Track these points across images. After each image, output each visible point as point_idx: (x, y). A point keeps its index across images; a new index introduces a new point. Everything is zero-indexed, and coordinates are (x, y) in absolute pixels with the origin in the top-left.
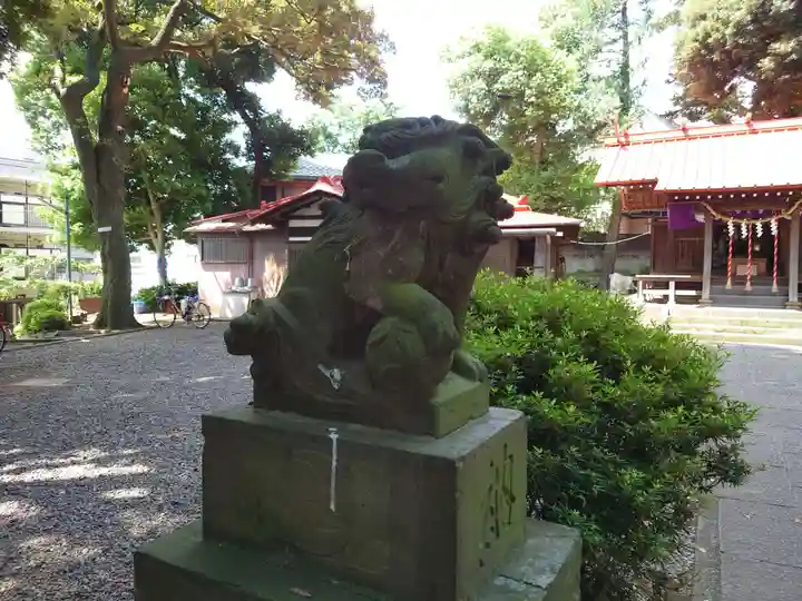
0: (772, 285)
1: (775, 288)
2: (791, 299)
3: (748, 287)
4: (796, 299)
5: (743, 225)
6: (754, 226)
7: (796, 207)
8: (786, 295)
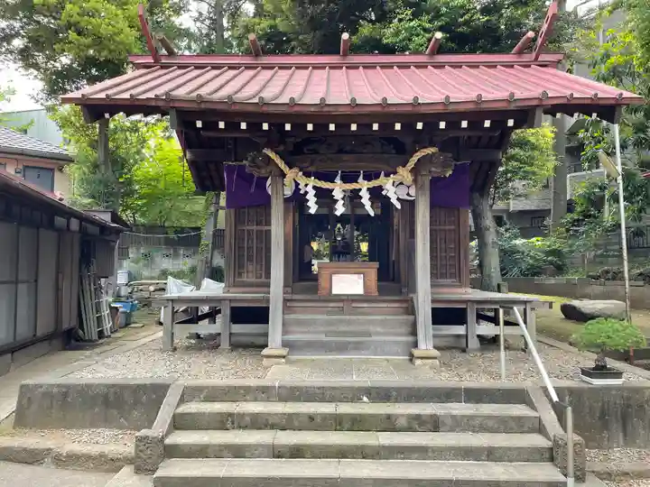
2: (422, 345)
4: (430, 345)
8: (414, 333)
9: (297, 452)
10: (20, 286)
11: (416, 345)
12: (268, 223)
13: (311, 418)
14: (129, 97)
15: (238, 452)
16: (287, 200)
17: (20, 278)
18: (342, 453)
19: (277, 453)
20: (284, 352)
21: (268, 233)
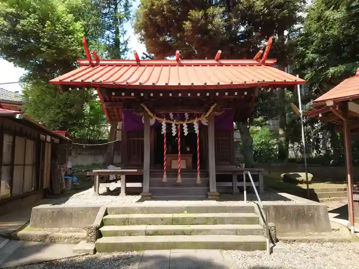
0: (196, 176)
1: (199, 179)
2: (211, 190)
3: (179, 179)
4: (215, 190)
5: (173, 125)
6: (182, 126)
7: (210, 111)
8: (208, 185)
9: (156, 233)
10: (26, 167)
11: (209, 190)
12: (143, 137)
13: (162, 219)
14: (81, 81)
15: (130, 233)
16: (152, 127)
17: (26, 163)
18: (175, 233)
19: (147, 234)
20: (150, 194)
21: (143, 141)
